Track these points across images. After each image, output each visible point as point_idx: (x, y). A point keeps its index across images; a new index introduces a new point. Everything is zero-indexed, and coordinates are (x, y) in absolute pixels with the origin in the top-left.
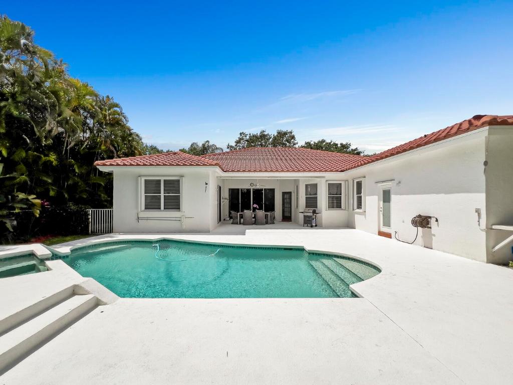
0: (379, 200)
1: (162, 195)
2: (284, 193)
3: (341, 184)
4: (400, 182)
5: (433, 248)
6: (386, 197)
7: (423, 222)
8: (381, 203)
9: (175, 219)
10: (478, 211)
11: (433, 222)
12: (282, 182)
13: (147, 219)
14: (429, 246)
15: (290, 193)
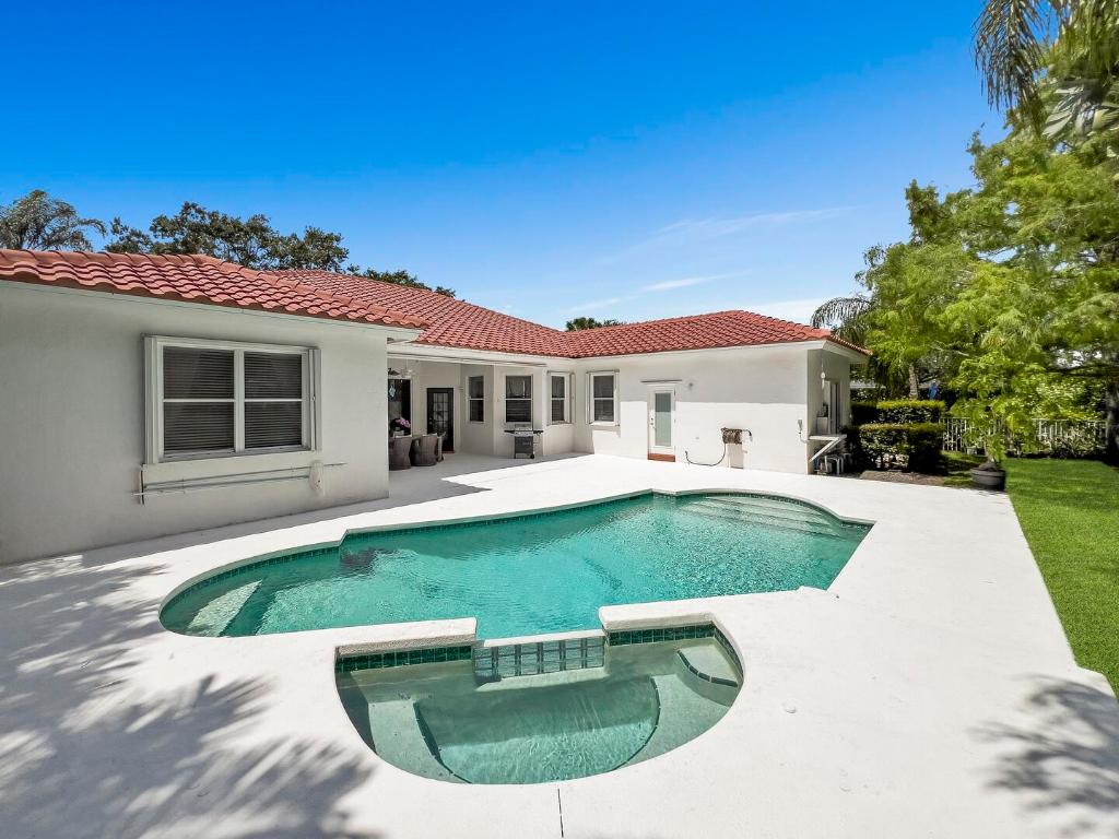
0: (649, 408)
1: (240, 401)
2: (431, 392)
3: (563, 378)
4: (691, 385)
5: (745, 466)
6: (663, 403)
7: (732, 436)
8: (653, 412)
9: (289, 474)
10: (800, 423)
11: (744, 437)
12: (428, 366)
13: (182, 485)
14: (739, 466)
15: (449, 391)
